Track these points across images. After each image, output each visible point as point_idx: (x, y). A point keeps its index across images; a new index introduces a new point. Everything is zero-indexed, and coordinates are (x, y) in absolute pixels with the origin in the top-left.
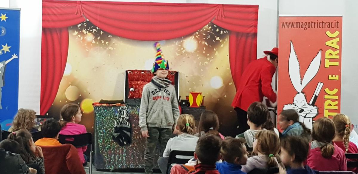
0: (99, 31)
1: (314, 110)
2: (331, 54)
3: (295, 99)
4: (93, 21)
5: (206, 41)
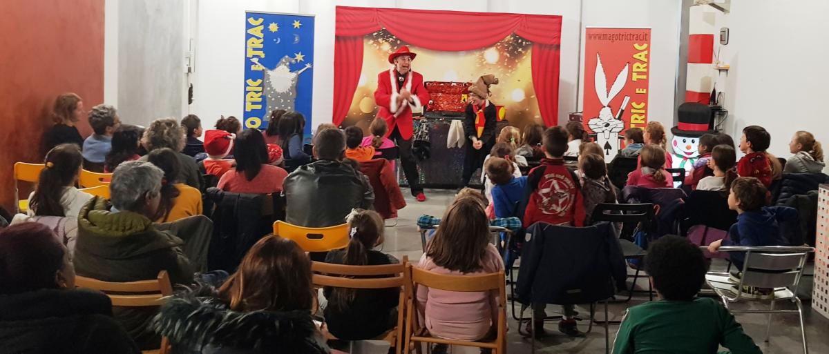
0: (396, 39)
1: (621, 125)
2: (638, 67)
3: (601, 113)
4: (390, 30)
5: (508, 52)
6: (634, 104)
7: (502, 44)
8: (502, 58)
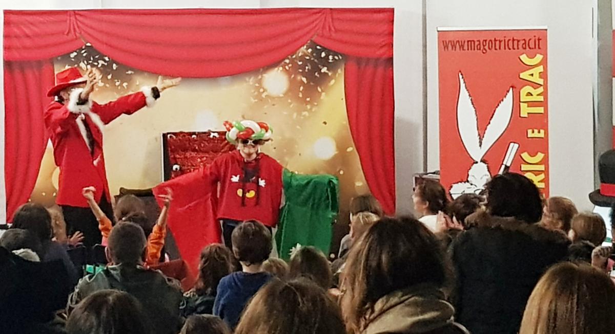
0: (110, 64)
2: (530, 94)
3: (470, 173)
4: (99, 47)
5: (304, 74)
6: (525, 156)
7: (292, 61)
8: (293, 86)
